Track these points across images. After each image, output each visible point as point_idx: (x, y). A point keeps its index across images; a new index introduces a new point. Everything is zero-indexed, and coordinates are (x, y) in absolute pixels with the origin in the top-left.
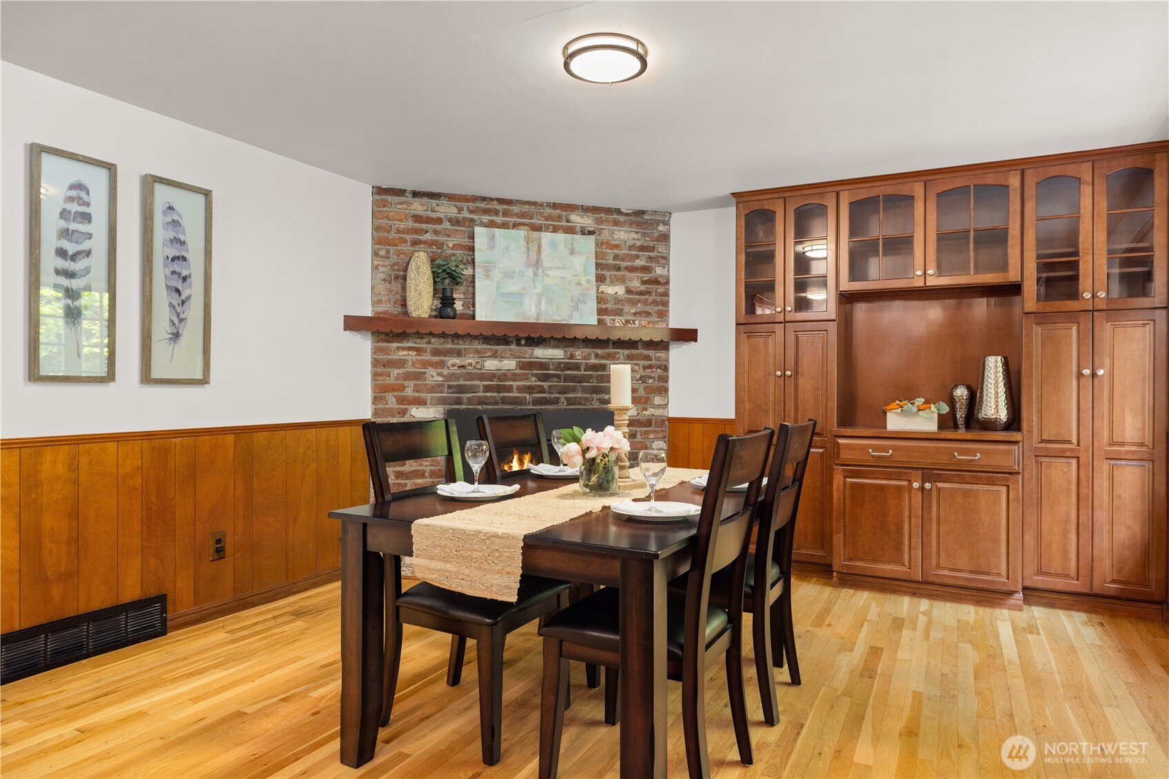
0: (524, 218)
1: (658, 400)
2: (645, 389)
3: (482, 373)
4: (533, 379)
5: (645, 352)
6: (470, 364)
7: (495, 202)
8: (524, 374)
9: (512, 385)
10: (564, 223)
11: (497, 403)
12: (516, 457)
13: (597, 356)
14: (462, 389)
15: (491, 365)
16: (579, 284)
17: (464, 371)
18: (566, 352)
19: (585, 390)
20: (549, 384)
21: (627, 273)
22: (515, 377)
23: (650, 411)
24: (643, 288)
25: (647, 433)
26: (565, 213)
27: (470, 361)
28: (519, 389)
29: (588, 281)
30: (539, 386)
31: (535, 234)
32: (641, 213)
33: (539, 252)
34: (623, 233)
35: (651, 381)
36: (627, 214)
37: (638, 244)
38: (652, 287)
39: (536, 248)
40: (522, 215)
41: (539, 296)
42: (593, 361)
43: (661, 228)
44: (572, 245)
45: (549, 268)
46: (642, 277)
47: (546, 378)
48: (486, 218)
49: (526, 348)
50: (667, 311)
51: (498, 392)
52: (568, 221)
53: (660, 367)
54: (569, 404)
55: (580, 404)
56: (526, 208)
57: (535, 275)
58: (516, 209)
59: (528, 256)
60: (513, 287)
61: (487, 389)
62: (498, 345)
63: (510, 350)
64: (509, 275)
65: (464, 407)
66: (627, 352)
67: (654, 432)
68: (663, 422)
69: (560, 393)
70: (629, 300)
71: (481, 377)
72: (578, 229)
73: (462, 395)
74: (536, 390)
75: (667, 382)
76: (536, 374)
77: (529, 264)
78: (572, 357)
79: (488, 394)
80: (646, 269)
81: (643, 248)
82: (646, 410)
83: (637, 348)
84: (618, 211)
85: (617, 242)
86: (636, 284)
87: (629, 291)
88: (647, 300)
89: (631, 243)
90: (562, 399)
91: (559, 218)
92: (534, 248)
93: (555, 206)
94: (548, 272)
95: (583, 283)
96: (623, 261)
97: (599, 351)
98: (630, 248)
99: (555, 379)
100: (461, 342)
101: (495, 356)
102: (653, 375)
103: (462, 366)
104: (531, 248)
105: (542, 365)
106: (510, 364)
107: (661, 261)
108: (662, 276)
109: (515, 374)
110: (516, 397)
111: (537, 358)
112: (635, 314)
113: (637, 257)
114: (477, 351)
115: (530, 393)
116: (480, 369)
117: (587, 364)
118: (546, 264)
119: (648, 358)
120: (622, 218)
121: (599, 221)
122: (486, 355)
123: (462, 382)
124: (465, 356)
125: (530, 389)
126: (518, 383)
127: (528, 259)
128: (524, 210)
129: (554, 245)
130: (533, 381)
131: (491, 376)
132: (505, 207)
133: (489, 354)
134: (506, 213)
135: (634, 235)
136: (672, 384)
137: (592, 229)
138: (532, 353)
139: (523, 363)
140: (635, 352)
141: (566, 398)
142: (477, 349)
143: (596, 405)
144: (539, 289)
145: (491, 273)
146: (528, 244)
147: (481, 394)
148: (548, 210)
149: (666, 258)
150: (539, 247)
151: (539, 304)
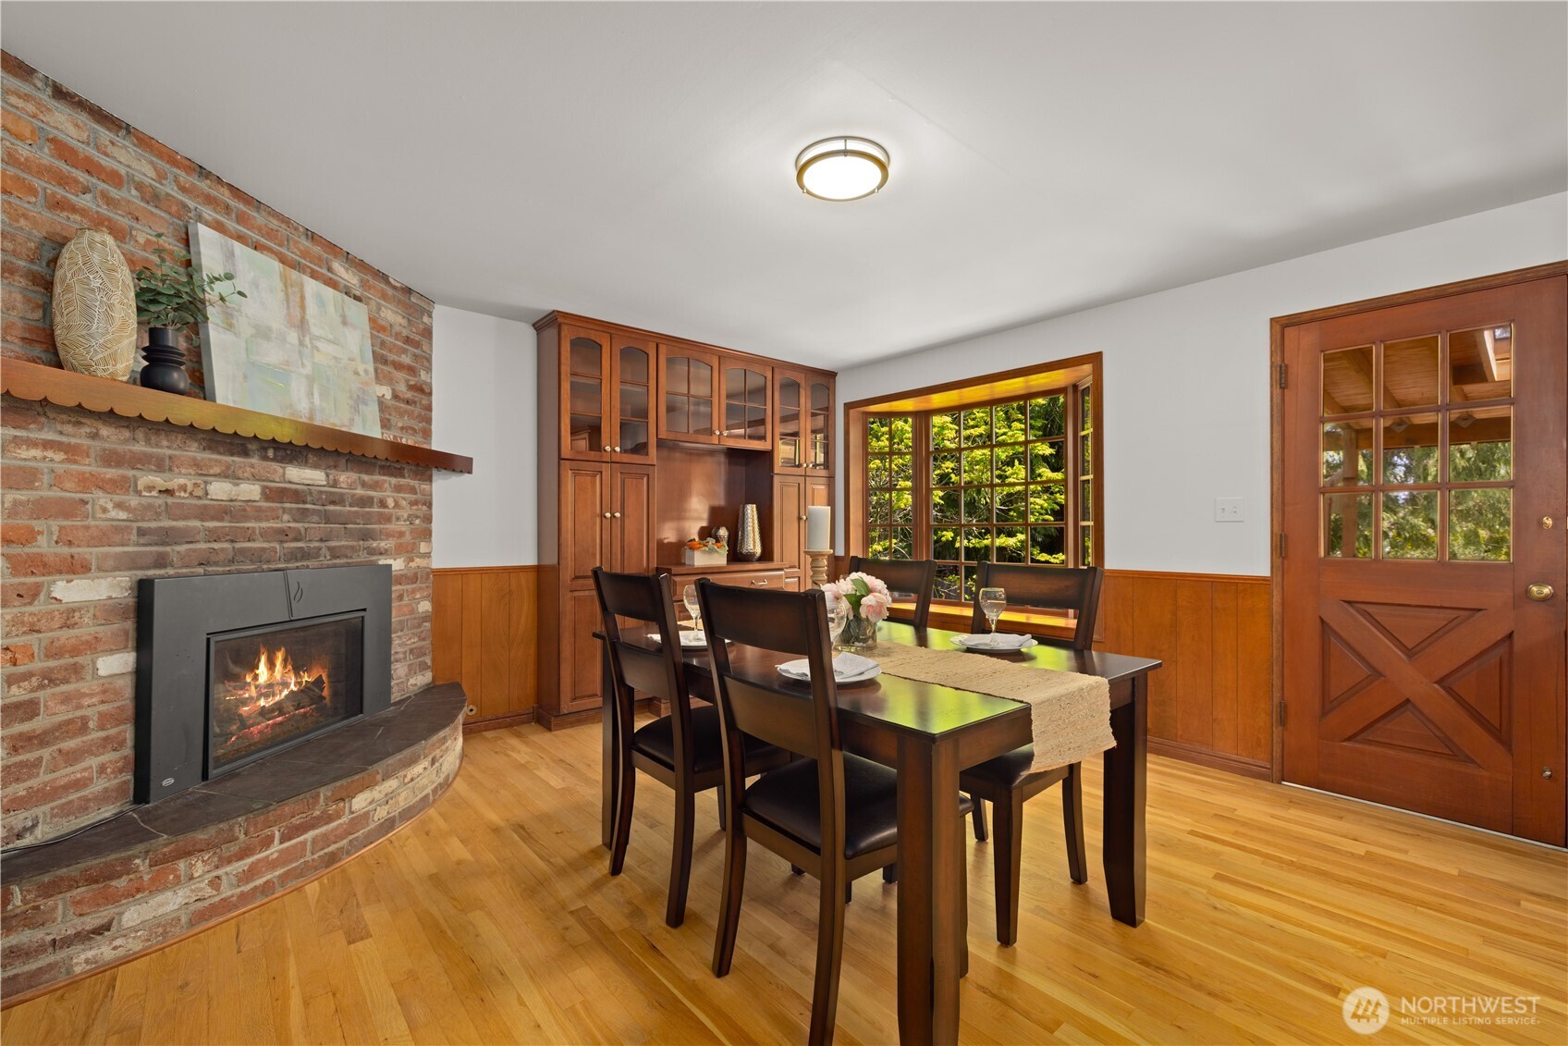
0: (271, 240)
1: (423, 548)
2: (412, 532)
3: (205, 507)
4: (286, 517)
5: (412, 483)
6: (183, 488)
7: (227, 192)
8: (272, 509)
9: (254, 528)
10: (324, 271)
11: (232, 561)
12: (263, 659)
13: (364, 485)
14: (167, 537)
15: (220, 490)
16: (357, 373)
17: (170, 500)
18: (327, 475)
19: (349, 533)
20: (306, 525)
21: (392, 370)
22: (259, 514)
23: (418, 562)
24: (409, 395)
25: (414, 591)
26: (325, 255)
27: (182, 481)
28: (265, 534)
29: (366, 371)
30: (295, 528)
31: (294, 274)
32: (408, 291)
33: (303, 307)
34: (390, 312)
35: (417, 522)
36: (395, 288)
37: (405, 333)
38: (418, 396)
39: (298, 299)
40: (270, 234)
41: (311, 380)
42: (360, 492)
43: (426, 319)
44: (343, 309)
45: (319, 338)
46: (409, 380)
47: (303, 515)
48: (208, 213)
49: (275, 466)
50: (430, 430)
51: (232, 541)
52: (330, 270)
53: (424, 504)
54: (334, 557)
55: (346, 557)
56: (274, 223)
57: (301, 343)
58: (259, 218)
59: (288, 307)
60: (272, 355)
61: (214, 536)
62: (232, 455)
63: (252, 466)
64: (263, 333)
65: (171, 571)
66: (394, 480)
67: (421, 589)
68: (428, 574)
69: (321, 540)
70: (396, 409)
71: (204, 513)
72: (342, 286)
73: (168, 549)
74: (290, 536)
75: (431, 522)
76: (291, 509)
77: (291, 324)
78: (335, 484)
79: (216, 546)
80: (411, 370)
81: (408, 340)
82: (413, 561)
83: (403, 477)
84: (385, 278)
85: (383, 323)
86: (402, 388)
87: (395, 396)
88: (413, 412)
89: (397, 329)
90: (324, 551)
91: (319, 261)
92: (295, 299)
93: (312, 236)
94: (319, 344)
95: (361, 373)
96: (390, 351)
97: (366, 478)
98: (397, 336)
99: (316, 518)
100: (165, 443)
101: (224, 475)
102: (419, 513)
103: (168, 492)
104: (291, 297)
105: (297, 496)
106: (251, 491)
107: (426, 363)
108: (425, 383)
109: (259, 509)
110: (263, 550)
111: (290, 482)
112: (402, 428)
113: (405, 351)
114: (196, 464)
115: (282, 542)
116: (199, 498)
117: (353, 495)
118: (316, 331)
119: (413, 490)
120: (390, 292)
121: (364, 284)
122: (212, 472)
123: (166, 523)
124: (170, 470)
125: (283, 535)
126: (264, 525)
127: (289, 314)
128: (271, 226)
129: (321, 303)
130: (286, 522)
131: (223, 511)
132: (242, 207)
133: (216, 470)
134: (241, 219)
135: (400, 320)
136: (435, 526)
137: (358, 293)
138: (284, 474)
139: (271, 489)
140: (403, 481)
141: (330, 549)
142: (194, 459)
143: (363, 557)
144: (308, 370)
145: (234, 322)
146: (286, 287)
147: (203, 546)
148: (305, 243)
149: (429, 360)
150: (302, 298)
151: (311, 394)
